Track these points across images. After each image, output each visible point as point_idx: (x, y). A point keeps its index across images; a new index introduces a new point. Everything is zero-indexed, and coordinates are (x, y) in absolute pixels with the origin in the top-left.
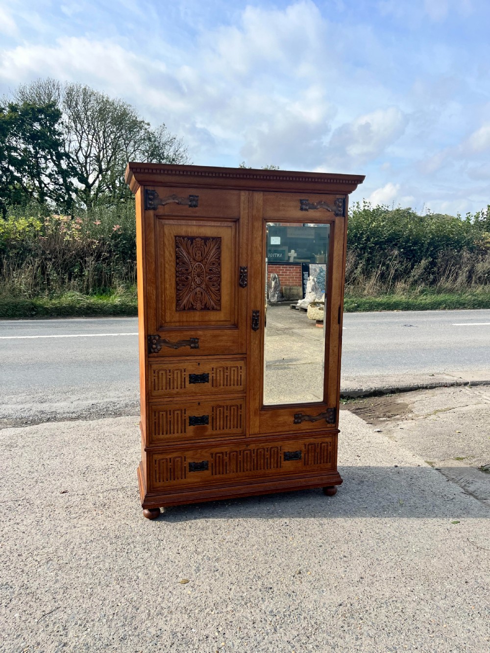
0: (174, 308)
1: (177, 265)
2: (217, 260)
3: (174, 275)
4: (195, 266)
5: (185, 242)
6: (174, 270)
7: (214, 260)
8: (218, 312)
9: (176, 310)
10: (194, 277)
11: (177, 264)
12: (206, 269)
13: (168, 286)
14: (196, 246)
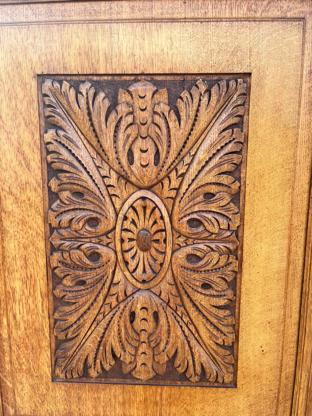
0: (47, 370)
1: (51, 203)
2: (225, 179)
3: (41, 245)
4: (126, 206)
5: (83, 101)
6: (40, 221)
7: (211, 178)
8: (229, 392)
9: (54, 378)
10: (124, 252)
11: (53, 196)
12: (175, 218)
13: (18, 285)
14: (130, 119)
